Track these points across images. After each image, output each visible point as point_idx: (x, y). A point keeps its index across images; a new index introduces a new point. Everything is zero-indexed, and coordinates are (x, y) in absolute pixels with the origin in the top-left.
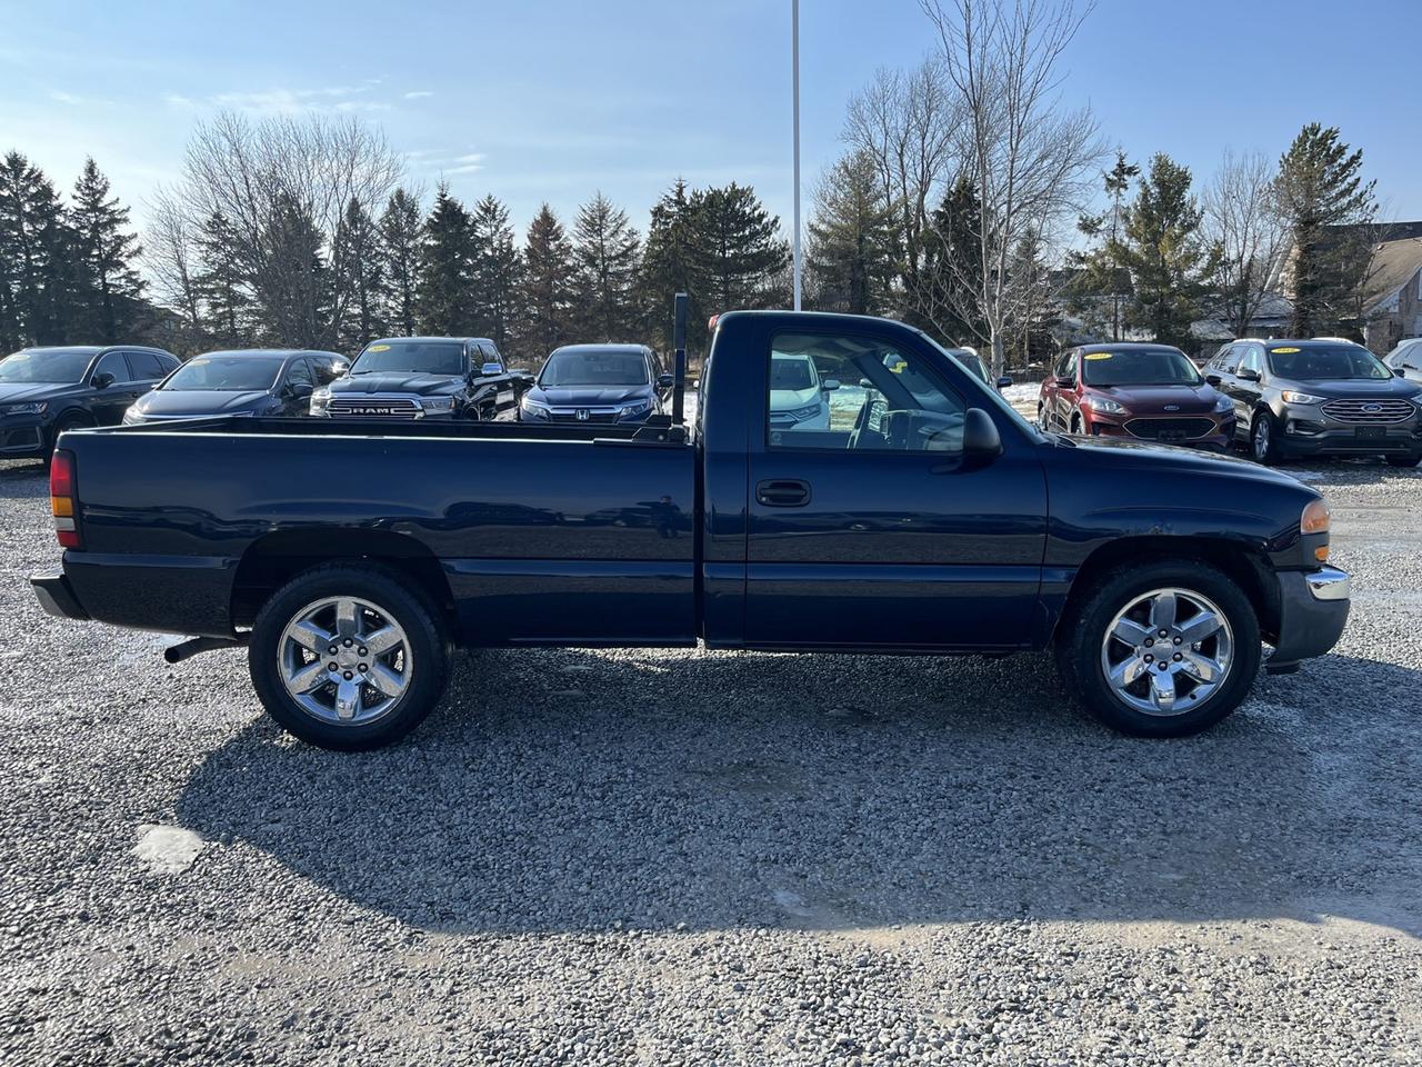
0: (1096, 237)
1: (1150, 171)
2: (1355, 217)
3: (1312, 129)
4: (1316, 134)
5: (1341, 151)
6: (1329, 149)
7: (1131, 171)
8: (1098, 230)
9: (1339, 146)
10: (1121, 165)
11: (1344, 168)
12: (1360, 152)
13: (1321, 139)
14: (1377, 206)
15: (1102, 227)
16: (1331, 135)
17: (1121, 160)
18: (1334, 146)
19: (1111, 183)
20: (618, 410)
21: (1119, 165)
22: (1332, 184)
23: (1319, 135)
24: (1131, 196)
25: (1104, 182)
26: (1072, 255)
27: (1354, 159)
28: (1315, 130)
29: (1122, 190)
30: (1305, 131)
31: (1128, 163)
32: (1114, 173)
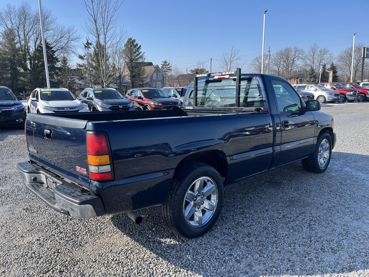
0: (83, 60)
1: (95, 44)
2: (140, 60)
3: (130, 39)
4: (131, 40)
5: (137, 45)
6: (134, 44)
7: (90, 44)
8: (84, 59)
9: (136, 44)
10: (88, 42)
11: (138, 49)
12: (140, 45)
13: (132, 41)
14: (145, 58)
15: (85, 58)
16: (134, 41)
17: (88, 41)
18: (135, 44)
19: (86, 47)
20: (13, 109)
21: (87, 42)
22: (135, 52)
23: (132, 40)
24: (92, 50)
25: (84, 46)
26: (78, 65)
27: (140, 47)
28: (131, 39)
29: (89, 49)
30: (129, 39)
31: (90, 42)
32: (86, 44)
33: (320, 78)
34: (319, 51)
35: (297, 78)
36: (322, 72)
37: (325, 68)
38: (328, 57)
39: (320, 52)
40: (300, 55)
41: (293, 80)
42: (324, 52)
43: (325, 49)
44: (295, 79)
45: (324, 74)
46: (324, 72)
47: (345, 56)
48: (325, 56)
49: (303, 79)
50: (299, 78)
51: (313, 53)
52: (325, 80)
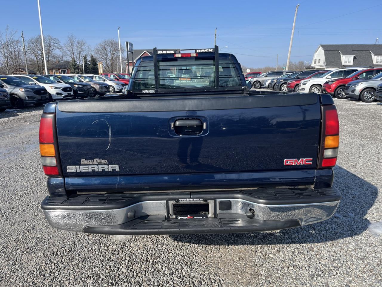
33: (84, 70)
34: (76, 41)
35: (59, 69)
36: (84, 64)
37: (87, 60)
38: (87, 49)
39: (78, 43)
40: (56, 45)
41: (55, 71)
42: (81, 44)
43: (82, 41)
44: (57, 70)
45: (86, 65)
46: (86, 64)
47: (101, 49)
48: (83, 47)
49: (66, 70)
50: (61, 69)
51: (71, 43)
52: (88, 71)
